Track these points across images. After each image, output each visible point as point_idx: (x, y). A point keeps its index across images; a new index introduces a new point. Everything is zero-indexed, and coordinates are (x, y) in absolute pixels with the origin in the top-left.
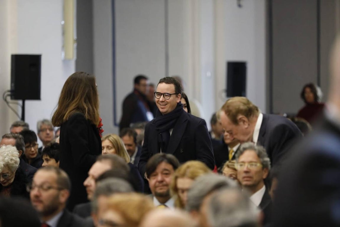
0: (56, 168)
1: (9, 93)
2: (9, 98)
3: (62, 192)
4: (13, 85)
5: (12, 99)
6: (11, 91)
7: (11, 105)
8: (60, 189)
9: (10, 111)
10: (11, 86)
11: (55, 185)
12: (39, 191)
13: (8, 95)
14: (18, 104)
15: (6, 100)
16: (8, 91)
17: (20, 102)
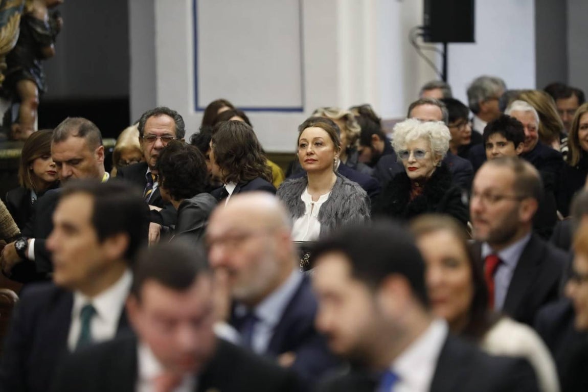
0: (514, 159)
1: (420, 31)
2: (420, 41)
3: (525, 203)
4: (427, 17)
5: (425, 41)
6: (425, 28)
7: (424, 52)
8: (519, 199)
9: (423, 64)
10: (425, 20)
11: (511, 193)
12: (481, 202)
13: (420, 35)
14: (435, 49)
15: (414, 43)
16: (420, 28)
17: (440, 46)
